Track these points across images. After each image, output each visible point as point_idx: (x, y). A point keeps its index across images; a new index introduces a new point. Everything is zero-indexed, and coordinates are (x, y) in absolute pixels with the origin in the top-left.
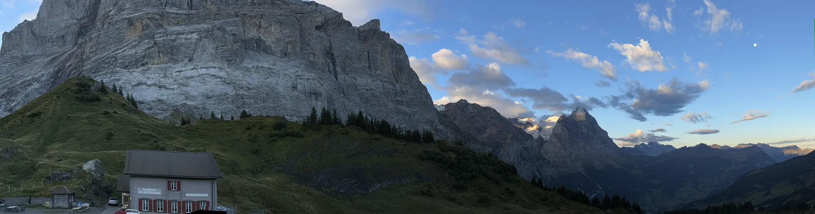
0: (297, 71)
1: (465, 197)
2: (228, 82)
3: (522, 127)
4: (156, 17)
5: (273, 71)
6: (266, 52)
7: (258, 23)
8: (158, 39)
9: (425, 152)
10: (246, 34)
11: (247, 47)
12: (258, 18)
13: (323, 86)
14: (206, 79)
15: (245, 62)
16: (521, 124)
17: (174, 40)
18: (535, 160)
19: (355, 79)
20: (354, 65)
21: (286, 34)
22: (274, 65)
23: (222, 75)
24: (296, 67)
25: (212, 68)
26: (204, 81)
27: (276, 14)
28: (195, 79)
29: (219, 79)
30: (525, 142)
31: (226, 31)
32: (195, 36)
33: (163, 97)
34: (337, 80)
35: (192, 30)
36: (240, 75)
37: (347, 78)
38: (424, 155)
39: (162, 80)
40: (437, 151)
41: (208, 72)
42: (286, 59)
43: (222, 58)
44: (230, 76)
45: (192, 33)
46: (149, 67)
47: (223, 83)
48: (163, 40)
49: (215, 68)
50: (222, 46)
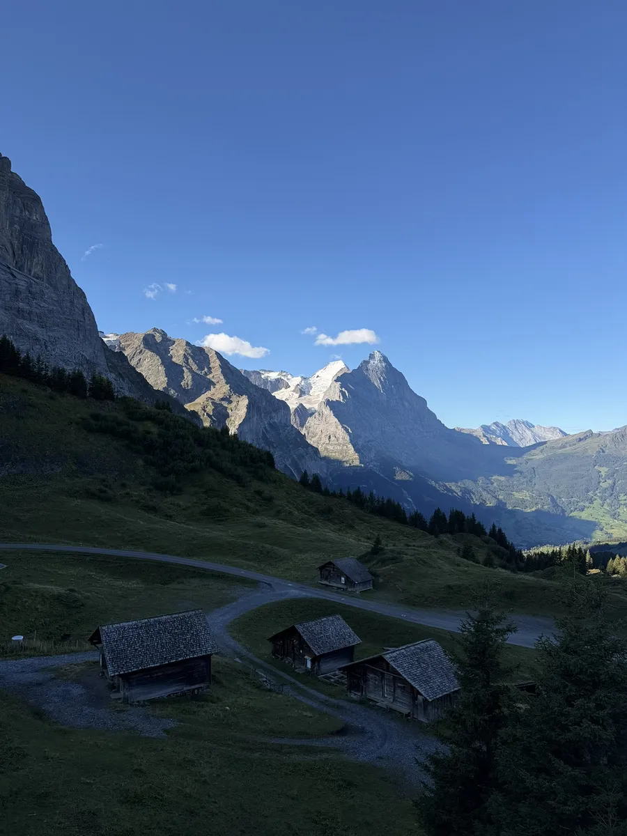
1: (179, 505)
3: (269, 388)
9: (96, 417)
16: (266, 381)
18: (291, 446)
30: (273, 414)
38: (93, 422)
40: (121, 416)
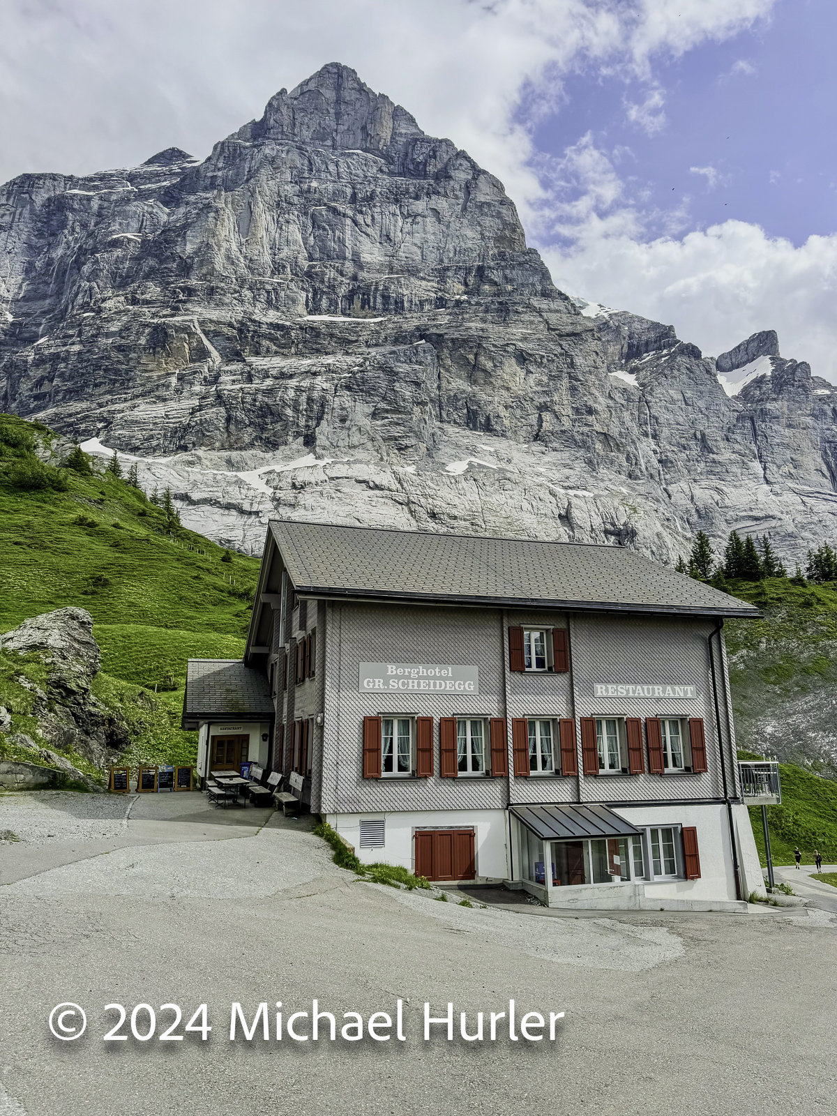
0: (567, 478)
2: (400, 499)
4: (225, 330)
5: (508, 475)
6: (490, 430)
7: (471, 357)
8: (229, 387)
10: (444, 384)
11: (444, 416)
12: (471, 345)
13: (636, 512)
14: (344, 490)
15: (440, 452)
17: (270, 392)
19: (718, 490)
20: (715, 456)
21: (536, 385)
22: (509, 461)
23: (385, 483)
24: (565, 466)
25: (361, 462)
26: (339, 494)
27: (512, 337)
28: (319, 488)
29: (377, 492)
31: (397, 374)
32: (320, 382)
33: (233, 533)
34: (670, 496)
35: (314, 369)
36: (429, 483)
37: (698, 492)
39: (230, 489)
41: (350, 474)
42: (537, 447)
43: (384, 440)
44: (405, 485)
45: (315, 374)
46: (199, 458)
47: (386, 501)
48: (241, 389)
49: (367, 463)
50: (387, 411)
